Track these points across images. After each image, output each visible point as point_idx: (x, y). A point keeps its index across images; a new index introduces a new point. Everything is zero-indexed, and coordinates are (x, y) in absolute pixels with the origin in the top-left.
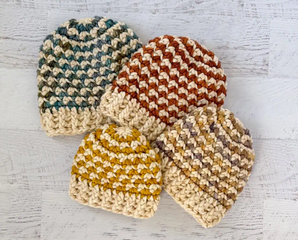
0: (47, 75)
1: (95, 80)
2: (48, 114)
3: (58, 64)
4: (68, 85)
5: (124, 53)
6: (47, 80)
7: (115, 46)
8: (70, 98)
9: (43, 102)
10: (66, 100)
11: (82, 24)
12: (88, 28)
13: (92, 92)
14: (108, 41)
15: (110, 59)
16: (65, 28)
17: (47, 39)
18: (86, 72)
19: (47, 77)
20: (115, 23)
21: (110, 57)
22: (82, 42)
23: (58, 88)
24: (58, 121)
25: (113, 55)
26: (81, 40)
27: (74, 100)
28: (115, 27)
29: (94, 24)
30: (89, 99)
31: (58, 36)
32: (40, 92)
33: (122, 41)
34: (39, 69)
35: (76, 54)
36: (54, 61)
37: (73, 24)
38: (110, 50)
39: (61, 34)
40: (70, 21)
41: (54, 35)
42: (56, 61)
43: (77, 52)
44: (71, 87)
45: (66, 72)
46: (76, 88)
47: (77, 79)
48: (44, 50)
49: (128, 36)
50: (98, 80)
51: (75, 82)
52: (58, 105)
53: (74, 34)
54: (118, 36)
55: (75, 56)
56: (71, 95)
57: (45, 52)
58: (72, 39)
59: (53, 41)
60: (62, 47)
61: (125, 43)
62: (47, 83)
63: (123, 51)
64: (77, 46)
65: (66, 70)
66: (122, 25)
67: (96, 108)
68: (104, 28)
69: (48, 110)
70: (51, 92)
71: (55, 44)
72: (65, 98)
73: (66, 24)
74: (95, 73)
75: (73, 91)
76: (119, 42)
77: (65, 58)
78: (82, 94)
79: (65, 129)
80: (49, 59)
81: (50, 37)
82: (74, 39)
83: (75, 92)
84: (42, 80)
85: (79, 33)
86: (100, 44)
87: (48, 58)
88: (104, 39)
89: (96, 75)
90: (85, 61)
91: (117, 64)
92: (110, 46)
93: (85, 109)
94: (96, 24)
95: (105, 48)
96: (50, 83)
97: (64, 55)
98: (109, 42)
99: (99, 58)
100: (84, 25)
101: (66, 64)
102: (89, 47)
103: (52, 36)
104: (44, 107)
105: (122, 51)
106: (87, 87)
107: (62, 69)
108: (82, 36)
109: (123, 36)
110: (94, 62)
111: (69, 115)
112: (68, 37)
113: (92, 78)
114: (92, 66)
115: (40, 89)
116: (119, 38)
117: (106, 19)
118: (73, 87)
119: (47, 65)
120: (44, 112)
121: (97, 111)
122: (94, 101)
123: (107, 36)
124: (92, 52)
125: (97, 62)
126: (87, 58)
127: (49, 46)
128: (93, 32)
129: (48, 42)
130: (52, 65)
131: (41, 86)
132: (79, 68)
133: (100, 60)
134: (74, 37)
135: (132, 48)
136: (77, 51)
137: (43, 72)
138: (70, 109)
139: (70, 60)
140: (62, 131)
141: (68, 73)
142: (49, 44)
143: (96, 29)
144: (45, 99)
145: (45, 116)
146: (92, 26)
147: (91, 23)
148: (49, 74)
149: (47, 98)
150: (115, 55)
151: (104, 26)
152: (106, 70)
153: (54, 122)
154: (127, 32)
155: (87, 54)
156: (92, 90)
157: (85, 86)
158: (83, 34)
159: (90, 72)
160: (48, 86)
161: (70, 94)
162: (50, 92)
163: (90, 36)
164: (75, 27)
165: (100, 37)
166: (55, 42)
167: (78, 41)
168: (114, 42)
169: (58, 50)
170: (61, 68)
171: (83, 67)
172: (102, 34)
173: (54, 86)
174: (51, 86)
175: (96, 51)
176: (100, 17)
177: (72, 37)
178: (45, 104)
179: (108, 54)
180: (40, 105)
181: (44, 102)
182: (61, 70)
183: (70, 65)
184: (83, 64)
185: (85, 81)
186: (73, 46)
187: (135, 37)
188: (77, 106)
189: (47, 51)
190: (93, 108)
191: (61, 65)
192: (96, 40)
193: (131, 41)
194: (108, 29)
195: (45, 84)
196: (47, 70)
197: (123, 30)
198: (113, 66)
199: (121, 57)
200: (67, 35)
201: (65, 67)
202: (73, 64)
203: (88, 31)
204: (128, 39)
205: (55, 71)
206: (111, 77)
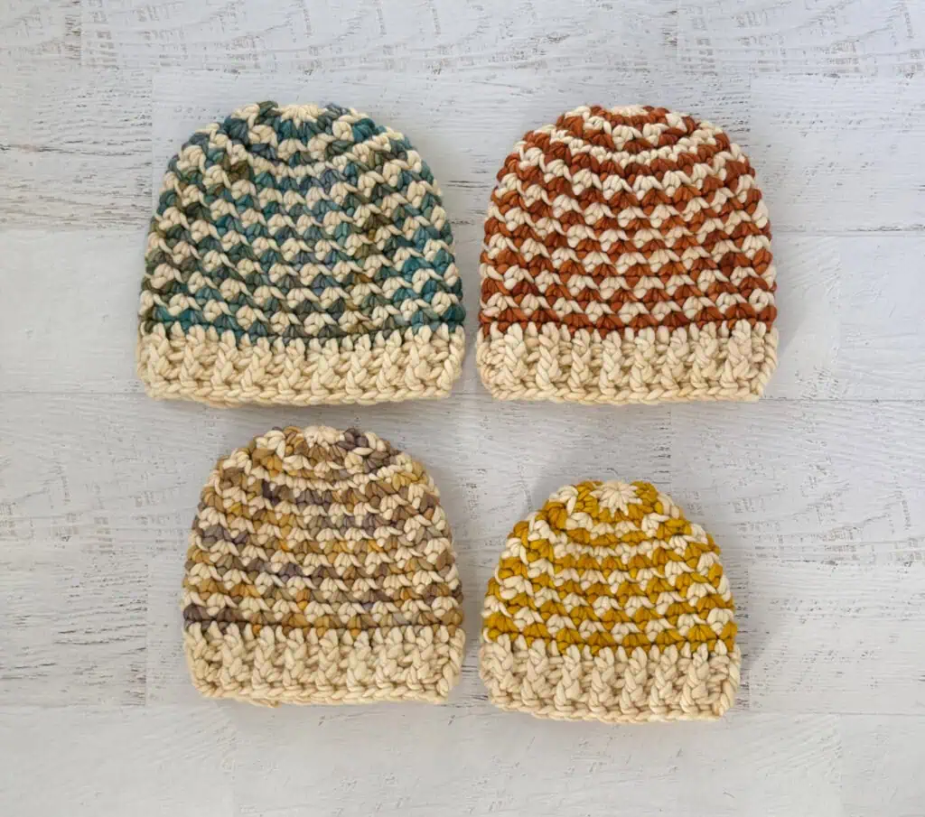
0: (174, 236)
1: (298, 271)
2: (158, 337)
3: (209, 211)
4: (224, 273)
5: (388, 214)
6: (172, 248)
7: (367, 193)
8: (224, 307)
9: (151, 304)
10: (213, 310)
11: (291, 120)
12: (304, 132)
13: (287, 300)
14: (352, 175)
15: (348, 223)
16: (244, 122)
17: (193, 141)
18: (279, 246)
19: (173, 240)
20: (377, 133)
21: (349, 219)
22: (282, 165)
23: (196, 275)
24: (181, 361)
25: (356, 215)
26: (281, 160)
27: (235, 313)
28: (375, 142)
29: (322, 125)
30: (274, 318)
31: (222, 141)
32: (148, 276)
33: (386, 182)
34: (158, 217)
35: (260, 195)
36: (198, 204)
37: (267, 114)
38: (351, 202)
39: (230, 137)
40: (260, 105)
41: (212, 137)
42: (206, 205)
43: (265, 190)
44: (233, 278)
45: (226, 237)
46: (244, 281)
47: (253, 260)
48: (179, 172)
49: (407, 171)
50: (308, 273)
51: (246, 267)
52: (188, 320)
53: (265, 141)
54: (377, 168)
55: (257, 199)
56: (229, 300)
57: (181, 175)
58: (259, 154)
59: (205, 150)
60: (226, 171)
61: (395, 187)
62: (171, 258)
63: (387, 208)
64: (269, 173)
65: (227, 231)
66: (397, 139)
67: (286, 345)
68: (347, 141)
69: (160, 329)
70: (178, 283)
71: (210, 161)
72: (211, 304)
73: (250, 112)
74: (301, 251)
75: (236, 291)
76: (378, 184)
77: (229, 200)
78: (258, 301)
79: (194, 384)
80: (188, 196)
81: (200, 139)
82: (263, 153)
83: (241, 293)
84: (159, 247)
85: (280, 141)
86: (328, 180)
87: (186, 192)
88: (341, 168)
89: (304, 258)
90: (283, 215)
91: (364, 239)
92: (353, 189)
93: (260, 340)
94: (326, 124)
95: (339, 191)
96: (177, 259)
97: (230, 191)
98: (353, 179)
99: (318, 214)
100: (297, 122)
101: (229, 215)
102: (299, 181)
103: (208, 136)
104: (151, 318)
105: (383, 207)
106: (275, 285)
107: (217, 227)
108: (286, 150)
109: (392, 171)
110: (303, 224)
111: (213, 349)
112: (248, 147)
113: (291, 264)
114: (296, 233)
115: (151, 270)
116: (381, 172)
117: (358, 115)
118: (239, 278)
119: (180, 211)
120: (149, 331)
121: (288, 354)
122: (287, 324)
123: (351, 162)
124: (304, 197)
125: (313, 225)
126: (288, 208)
127: (194, 162)
128: (317, 145)
129: (194, 150)
130: (193, 212)
131: (154, 261)
132: (263, 232)
133: (322, 222)
134: (264, 150)
135: (410, 202)
136: (263, 187)
137: (165, 225)
138: (220, 335)
139: (242, 208)
140: (188, 387)
141: (231, 239)
142: (195, 155)
143: (324, 138)
144: (157, 299)
145: (148, 343)
146: (317, 129)
147: (315, 121)
148: (180, 234)
149: (165, 297)
150: (362, 214)
151: (348, 136)
152: (334, 250)
153: (170, 362)
154: (406, 159)
155: (291, 198)
156: (286, 295)
157: (270, 281)
158: (288, 147)
159: (291, 247)
160: (173, 265)
161: (225, 295)
162: (174, 281)
163: (307, 153)
164: (272, 125)
165: (331, 161)
166: (210, 153)
167: (271, 160)
168: (367, 181)
169: (215, 175)
170: (214, 223)
171: (272, 231)
172: (338, 154)
173: (188, 269)
174: (179, 268)
175: (315, 194)
176: (340, 109)
177: (257, 149)
178: (154, 312)
179: (344, 209)
180: (143, 310)
181: (155, 305)
182: (213, 231)
183: (240, 220)
184: (276, 222)
185: (272, 269)
186: (257, 172)
187: (425, 175)
188: (239, 331)
189: (185, 173)
190: (279, 343)
191: (215, 215)
192: (320, 167)
193: (413, 185)
194: (355, 143)
195: (164, 258)
196: (177, 222)
197: (396, 153)
198: (354, 243)
199: (377, 221)
200: (246, 142)
201: (224, 223)
202: (250, 218)
203: (304, 138)
204: (405, 179)
205: (197, 230)
206: (341, 270)
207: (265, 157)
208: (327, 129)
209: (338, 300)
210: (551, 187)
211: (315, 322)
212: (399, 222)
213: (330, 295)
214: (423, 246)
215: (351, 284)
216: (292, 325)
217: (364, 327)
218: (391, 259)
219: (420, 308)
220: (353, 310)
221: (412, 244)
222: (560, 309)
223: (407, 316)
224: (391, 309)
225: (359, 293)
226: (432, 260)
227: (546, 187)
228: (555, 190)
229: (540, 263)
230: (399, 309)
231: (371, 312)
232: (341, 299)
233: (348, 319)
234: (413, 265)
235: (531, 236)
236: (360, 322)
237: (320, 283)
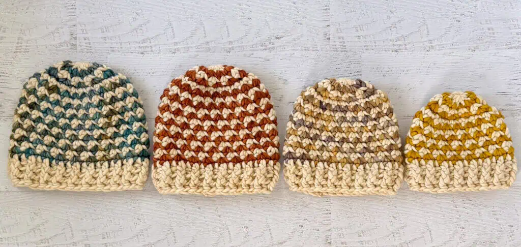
0: (24, 117)
1: (78, 133)
2: (15, 160)
3: (39, 106)
4: (46, 133)
5: (117, 110)
6: (23, 122)
7: (108, 100)
8: (45, 148)
9: (13, 145)
10: (40, 149)
11: (77, 69)
12: (83, 74)
13: (72, 146)
14: (102, 91)
15: (99, 113)
16: (56, 69)
17: (34, 77)
18: (70, 122)
19: (23, 118)
20: (114, 75)
21: (100, 111)
22: (73, 88)
23: (33, 134)
24: (25, 171)
25: (103, 110)
26: (73, 86)
27: (49, 150)
28: (113, 79)
29: (90, 71)
30: (67, 153)
31: (46, 76)
32: (13, 133)
33: (117, 96)
34: (17, 108)
35: (63, 100)
36: (35, 103)
37: (67, 66)
38: (101, 103)
39: (50, 75)
40: (64, 62)
41: (42, 74)
42: (38, 103)
43: (65, 98)
44: (49, 135)
45: (47, 118)
46: (54, 137)
47: (59, 128)
48: (27, 88)
49: (126, 92)
50: (82, 134)
51: (55, 131)
52: (28, 153)
53: (65, 77)
54: (113, 90)
55: (62, 102)
56: (47, 144)
57: (28, 90)
58: (62, 82)
59: (39, 80)
60: (47, 89)
61: (121, 99)
62: (22, 125)
63: (117, 107)
64: (67, 91)
65: (47, 115)
66: (123, 78)
67: (72, 165)
68: (100, 78)
69: (16, 156)
70: (26, 137)
71: (40, 85)
72: (39, 146)
73: (59, 65)
74: (79, 124)
75: (51, 141)
76: (113, 97)
77: (48, 101)
78: (60, 145)
79: (31, 181)
81: (37, 75)
82: (64, 82)
83: (53, 142)
84: (18, 121)
85: (72, 78)
86: (92, 93)
87: (30, 97)
88: (97, 90)
89: (80, 127)
90: (73, 109)
91: (106, 120)
92: (102, 98)
93: (60, 163)
94: (91, 71)
95: (96, 99)
96: (25, 126)
97: (49, 98)
98: (102, 94)
99: (87, 109)
100: (79, 70)
101: (48, 108)
102: (80, 95)
103: (40, 74)
104: (13, 152)
105: (115, 106)
106: (67, 139)
107: (43, 113)
108: (75, 81)
109: (119, 92)
110: (81, 112)
111: (39, 166)
112: (58, 79)
113: (75, 130)
114: (78, 117)
115: (14, 131)
116: (114, 92)
117: (106, 68)
118: (52, 135)
119: (27, 106)
120: (12, 157)
121: (73, 169)
122: (72, 156)
123: (101, 87)
124: (81, 101)
125: (85, 114)
126: (75, 106)
127: (33, 84)
128: (87, 79)
129: (34, 80)
130: (32, 106)
131: (15, 127)
132: (63, 116)
133: (88, 112)
134: (65, 81)
135: (127, 105)
136: (64, 97)
137: (20, 112)
138: (42, 160)
139: (54, 105)
140: (28, 182)
141: (49, 119)
142: (34, 82)
143: (90, 77)
144: (16, 143)
145: (11, 162)
146: (87, 72)
147: (87, 69)
148: (27, 115)
149: (19, 143)
150: (105, 110)
151: (101, 76)
152: (93, 124)
153: (20, 171)
154: (126, 87)
155: (76, 102)
156: (72, 143)
157: (65, 137)
158: (75, 80)
159: (75, 123)
160: (23, 128)
161: (46, 142)
162: (23, 136)
163: (84, 83)
164: (68, 71)
165: (93, 87)
166: (40, 81)
167: (68, 85)
168: (108, 96)
169: (42, 91)
170: (42, 111)
171: (67, 116)
172: (96, 83)
173: (30, 131)
174: (26, 130)
175: (86, 100)
176: (98, 65)
177: (61, 80)
178: (14, 148)
179: (97, 107)
180: (9, 148)
181: (15, 146)
182: (41, 114)
183: (53, 111)
184: (69, 112)
185: (66, 132)
186: (61, 90)
187: (135, 94)
188: (51, 159)
189: (30, 90)
190: (69, 164)
191: (42, 108)
192: (88, 89)
193: (128, 98)
194: (104, 79)
195: (19, 126)
196: (25, 110)
197: (121, 84)
198: (102, 121)
199: (112, 113)
200: (57, 77)
201: (46, 112)
202: (57, 110)
203: (82, 77)
204: (125, 95)
205: (34, 114)
206: (96, 133)
207: (65, 84)
208: (92, 73)
209: (95, 146)
210: (183, 103)
211: (85, 155)
212: (122, 113)
213: (92, 144)
214: (132, 124)
215: (101, 139)
216: (75, 156)
217: (106, 158)
218: (118, 129)
219: (130, 151)
220: (101, 151)
221: (128, 123)
222: (187, 155)
223: (124, 154)
224: (118, 151)
225: (104, 143)
226: (136, 131)
227: (181, 103)
228: (185, 104)
229: (178, 136)
230: (121, 151)
231: (109, 151)
232: (97, 146)
233: (99, 155)
234: (128, 132)
235: (174, 124)
236: (104, 156)
237: (87, 139)
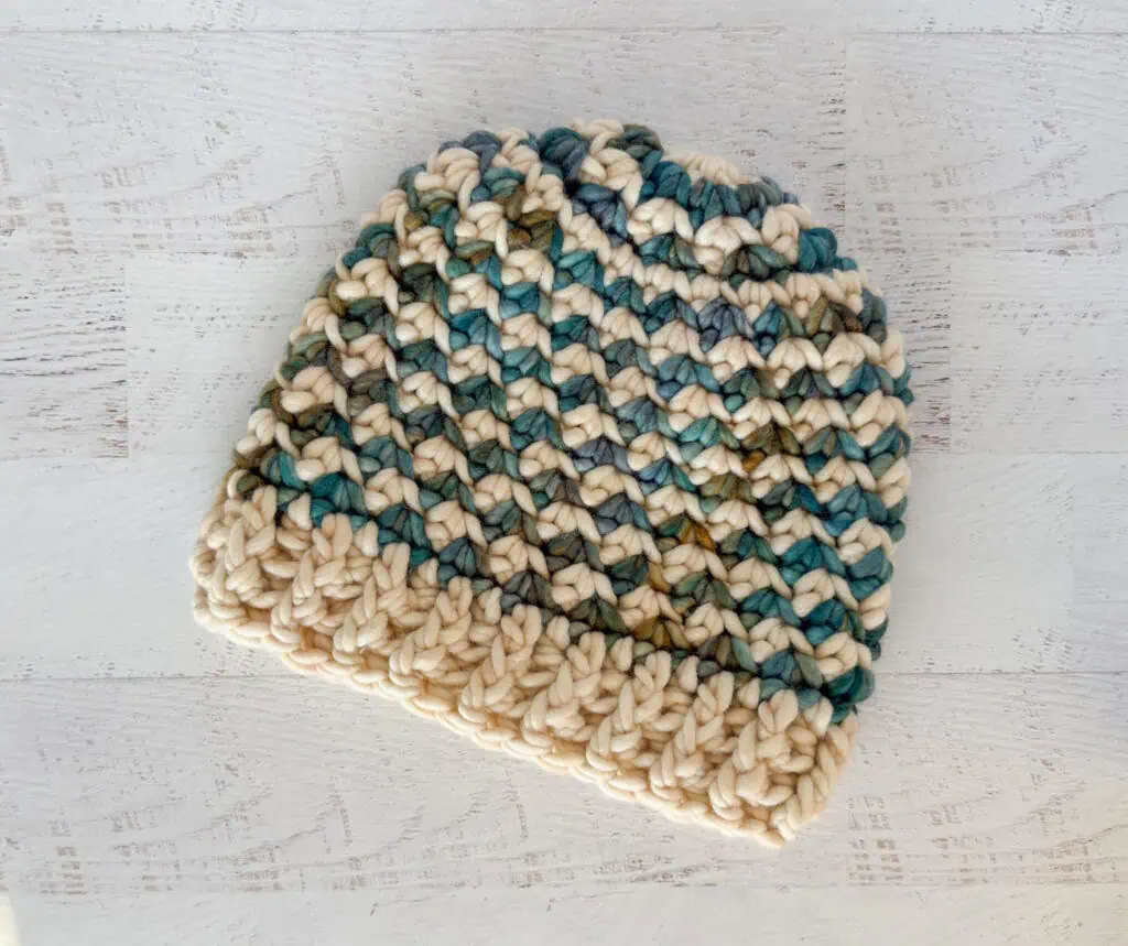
0: (360, 319)
1: (582, 474)
2: (254, 520)
3: (448, 290)
4: (435, 423)
5: (801, 434)
6: (348, 341)
7: (781, 381)
8: (409, 493)
9: (266, 440)
10: (388, 490)
11: (683, 167)
12: (704, 201)
13: (538, 519)
15: (719, 424)
16: (586, 142)
17: (466, 144)
18: (562, 411)
19: (356, 327)
21: (726, 416)
23: (377, 410)
24: (287, 583)
25: (741, 415)
26: (630, 240)
27: (428, 509)
28: (835, 284)
29: (745, 201)
30: (502, 545)
31: (524, 159)
32: (281, 381)
33: (825, 374)
34: (341, 271)
35: (561, 295)
36: (431, 271)
37: (639, 135)
38: (747, 384)
39: (544, 158)
41: (508, 146)
42: (445, 276)
43: (575, 287)
44: (447, 439)
45: (463, 356)
46: (467, 454)
47: (498, 419)
48: (415, 190)
50: (600, 483)
51: (480, 426)
52: (327, 498)
53: (614, 184)
54: (823, 338)
55: (551, 302)
56: (424, 478)
57: (418, 199)
58: (589, 207)
59: (484, 165)
60: (510, 221)
61: (837, 390)
62: (339, 359)
63: (803, 422)
64: (593, 258)
65: (468, 343)
67: (506, 612)
68: (784, 256)
69: (267, 498)
70: (336, 415)
71: (485, 190)
72: (386, 477)
74: (603, 438)
75: (447, 466)
76: (807, 371)
77: (494, 283)
78: (481, 500)
80: (417, 247)
81: (483, 145)
82: (598, 210)
83: (453, 473)
84: (323, 332)
85: (643, 199)
86: (717, 323)
87: (416, 237)
88: (751, 311)
89: (604, 452)
90: (590, 351)
91: (735, 464)
92: (758, 362)
93: (456, 583)
94: (755, 204)
95: (730, 357)
96: (352, 368)
97: (501, 264)
98: (767, 343)
99: (668, 382)
100: (694, 176)
101: (483, 313)
102: (648, 298)
103: (500, 144)
104: (258, 470)
106: (526, 482)
108: (649, 222)
109: (841, 358)
111: (357, 576)
112: (572, 189)
113: (574, 455)
114: (606, 399)
115: (291, 369)
116: (823, 349)
118: (458, 444)
119: (390, 272)
120: (246, 495)
121: (501, 630)
122: (522, 566)
124: (649, 333)
125: (647, 398)
126: (605, 342)
127: (453, 181)
128: (717, 240)
129: (462, 161)
130: (417, 282)
131: (303, 355)
133: (668, 400)
134: (603, 204)
135: (855, 430)
136: (573, 280)
137: (348, 291)
139: (513, 308)
141: (471, 362)
143: (740, 230)
144: (283, 435)
145: (236, 516)
146: (734, 205)
147: (734, 187)
148: (374, 319)
149: (299, 437)
150: (753, 416)
151: (788, 249)
152: (668, 461)
154: (881, 340)
155: (618, 325)
156: (540, 508)
157: (518, 472)
158: (659, 217)
160: (337, 376)
161: (421, 467)
162: (330, 408)
163: (691, 246)
164: (640, 160)
165: (735, 287)
166: (491, 174)
167: (611, 232)
170: (449, 321)
171: (558, 376)
172: (757, 278)
173: (367, 393)
174: (348, 384)
175: (674, 339)
177: (589, 197)
178: (268, 458)
179: (724, 394)
180: (246, 446)
181: (275, 444)
182: (441, 334)
183: (500, 332)
184: (574, 361)
185: (532, 450)
186: (570, 245)
188: (422, 550)
189: (427, 199)
190: (492, 601)
191: (455, 304)
193: (875, 397)
194: (796, 268)
195: (326, 355)
196: (377, 292)
197: (867, 321)
198: (712, 464)
199: (776, 438)
200: (572, 176)
201: (468, 325)
202: (522, 332)
203: (698, 215)
204: (867, 379)
205: (412, 323)
206: (666, 503)
207: (599, 222)
208: (754, 213)
209: (637, 557)
211: (578, 584)
212: (817, 459)
213: (626, 542)
214: (847, 526)
215: (674, 536)
216: (531, 571)
217: (667, 633)
218: (767, 523)
219: (792, 650)
220: (656, 589)
221: (824, 514)
223: (760, 653)
224: (733, 622)
225: (683, 562)
226: (852, 561)
230: (748, 629)
231: (692, 609)
232: (644, 557)
233: (642, 604)
234: (810, 555)
236: (662, 618)
237: (618, 510)
